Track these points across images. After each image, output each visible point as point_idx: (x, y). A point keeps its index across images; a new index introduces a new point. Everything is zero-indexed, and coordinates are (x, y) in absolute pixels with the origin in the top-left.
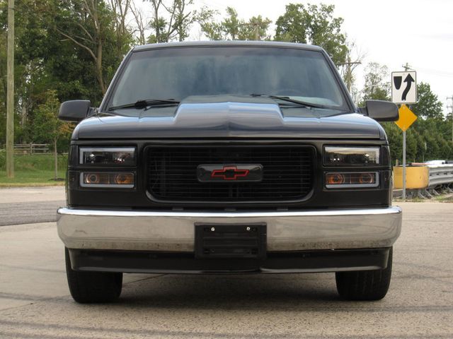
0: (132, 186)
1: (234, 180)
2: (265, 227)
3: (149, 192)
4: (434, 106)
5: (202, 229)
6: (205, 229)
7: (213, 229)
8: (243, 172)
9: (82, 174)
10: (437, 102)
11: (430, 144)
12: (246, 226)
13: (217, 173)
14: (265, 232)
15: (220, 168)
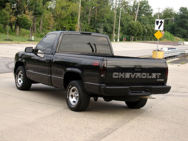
4: (150, 11)
10: (151, 9)
11: (148, 30)
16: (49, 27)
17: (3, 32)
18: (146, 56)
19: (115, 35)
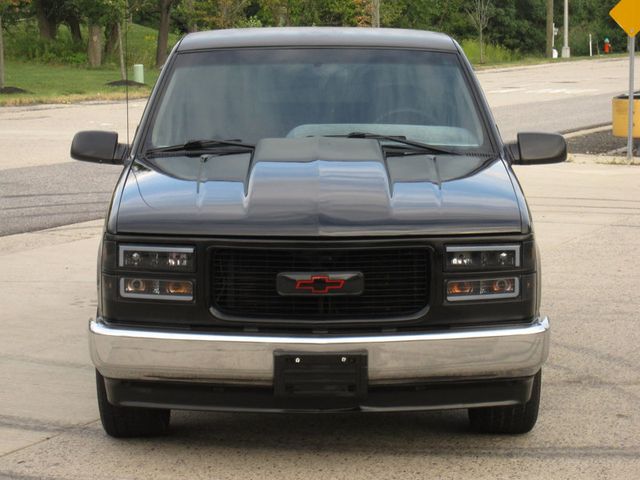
0: (191, 298)
1: (325, 293)
2: (366, 357)
3: (215, 307)
5: (283, 360)
6: (287, 359)
7: (298, 360)
8: (336, 283)
9: (122, 280)
12: (342, 356)
13: (304, 284)
14: (366, 364)
15: (306, 277)
16: (214, 18)
17: (34, 56)
18: (601, 126)
19: (555, 31)
